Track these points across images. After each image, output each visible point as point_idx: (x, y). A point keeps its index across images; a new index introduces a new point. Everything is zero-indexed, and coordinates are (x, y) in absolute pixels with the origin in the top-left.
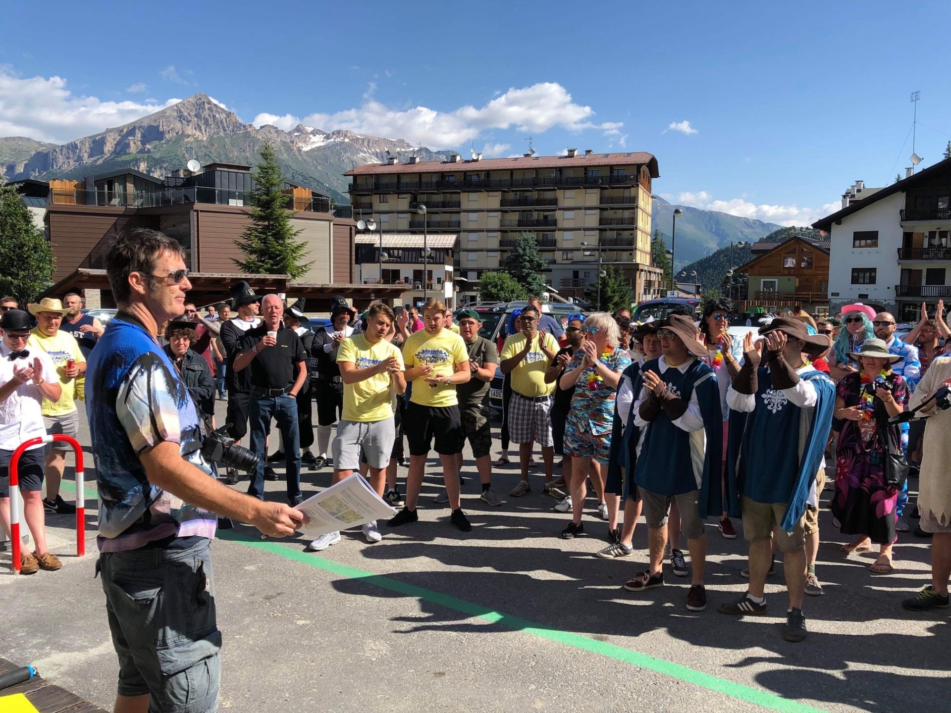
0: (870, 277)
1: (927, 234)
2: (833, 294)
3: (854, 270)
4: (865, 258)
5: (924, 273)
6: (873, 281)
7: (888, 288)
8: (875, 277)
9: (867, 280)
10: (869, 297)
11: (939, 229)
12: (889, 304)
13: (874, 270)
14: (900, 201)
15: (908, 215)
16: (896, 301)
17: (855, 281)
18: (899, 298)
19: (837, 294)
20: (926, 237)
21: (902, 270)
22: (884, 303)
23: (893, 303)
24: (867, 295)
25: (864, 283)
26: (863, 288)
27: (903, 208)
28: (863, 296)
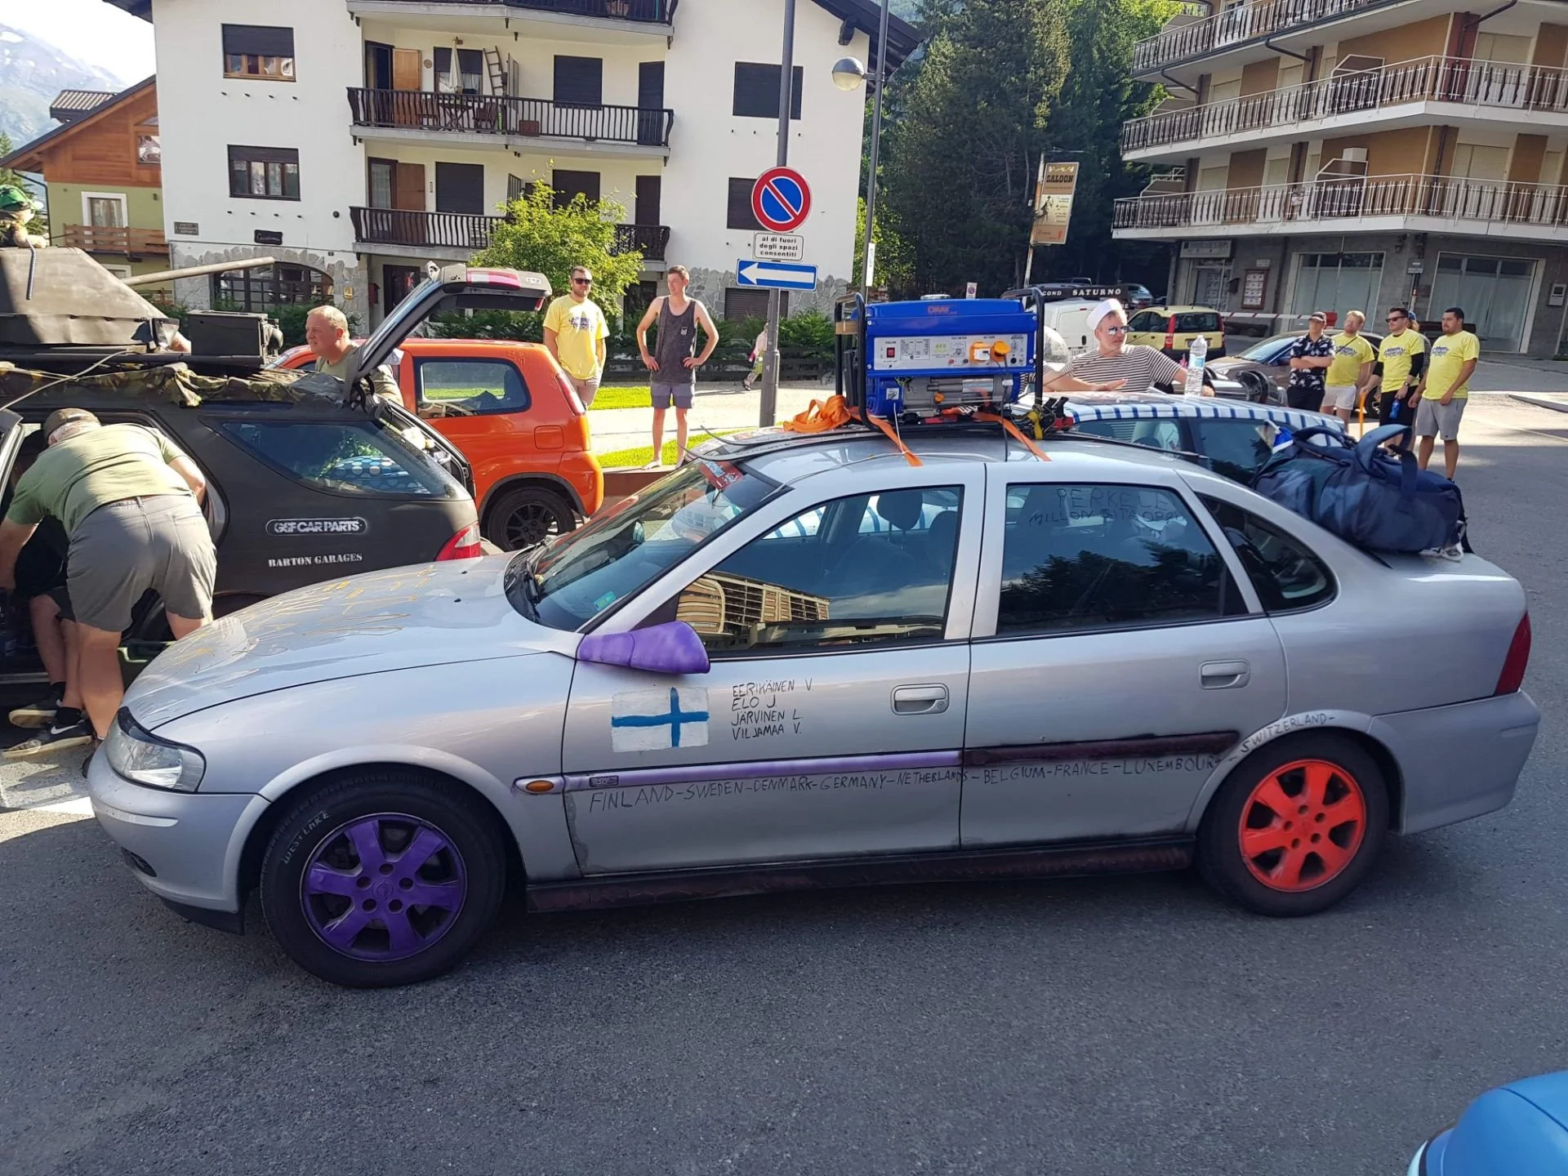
0: (284, 177)
1: (429, 56)
2: (179, 228)
3: (236, 153)
4: (262, 113)
5: (430, 177)
6: (290, 190)
8: (296, 177)
9: (276, 190)
10: (286, 241)
11: (459, 42)
12: (341, 263)
13: (291, 155)
16: (362, 256)
17: (240, 186)
18: (365, 248)
19: (193, 229)
20: (427, 64)
21: (371, 161)
22: (329, 260)
23: (351, 262)
24: (279, 235)
25: (267, 196)
26: (268, 213)
28: (267, 238)
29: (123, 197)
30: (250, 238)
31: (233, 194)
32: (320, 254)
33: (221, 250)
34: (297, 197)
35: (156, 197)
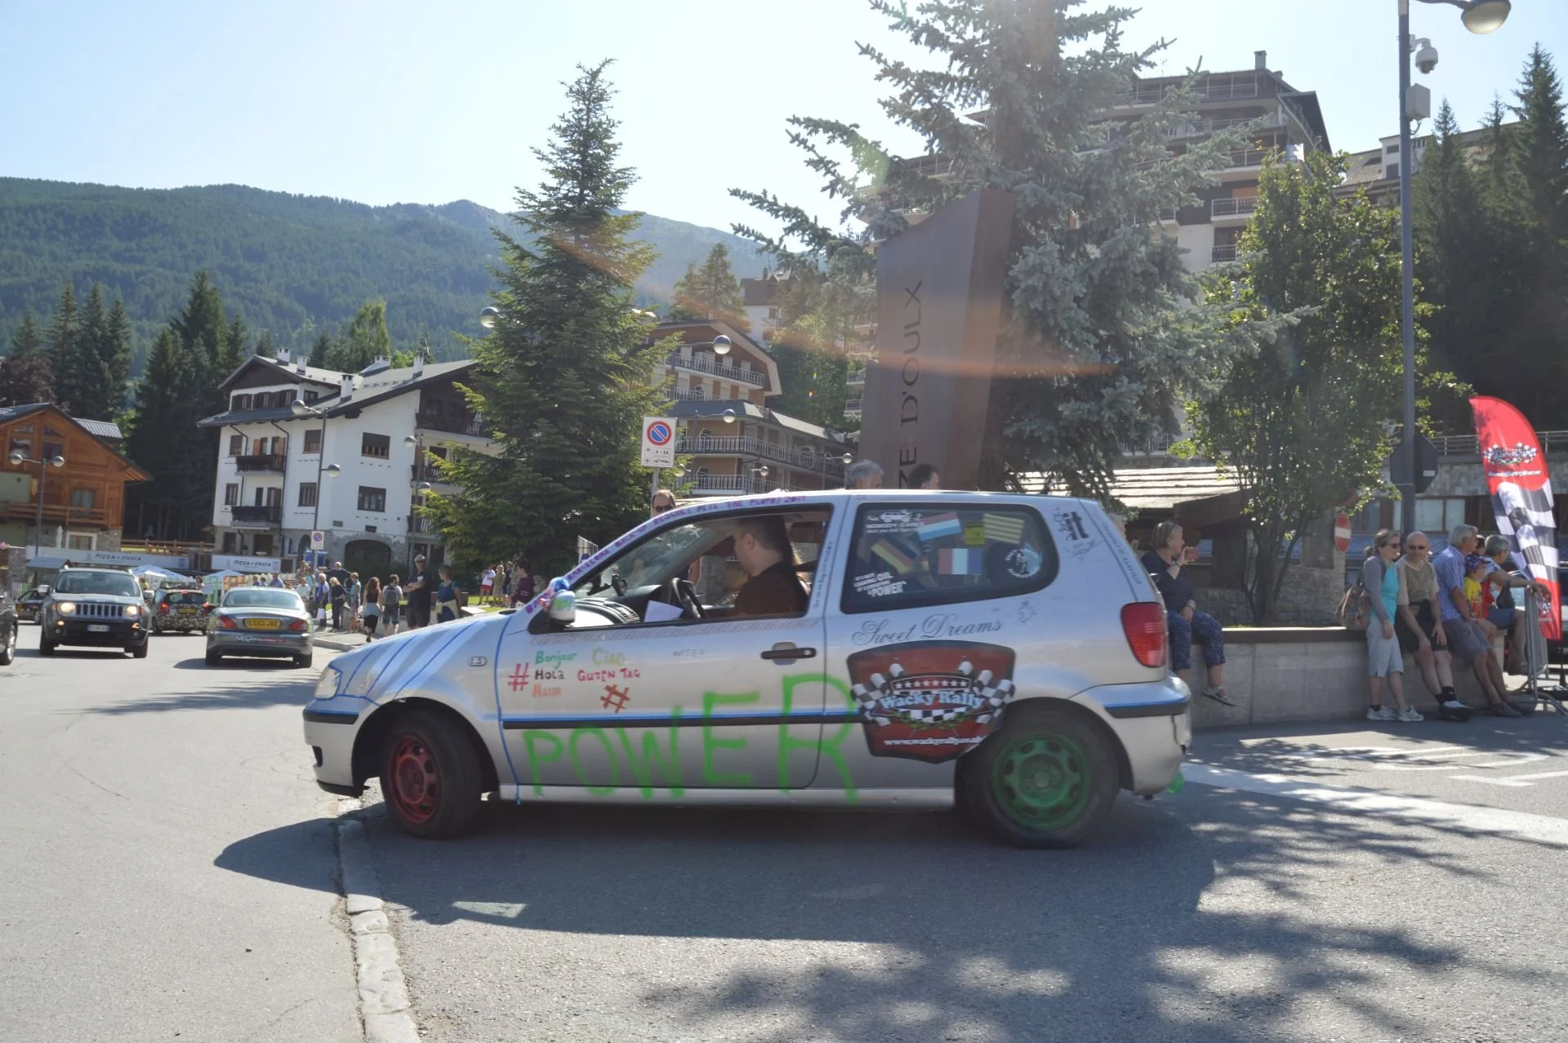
0: (377, 501)
2: (335, 523)
3: (363, 490)
4: (375, 472)
6: (380, 508)
7: (399, 519)
8: (384, 501)
9: (373, 507)
10: (378, 531)
12: (398, 541)
13: (382, 492)
14: (413, 401)
15: (424, 421)
16: (408, 538)
17: (362, 505)
18: (410, 534)
21: (412, 494)
22: (394, 540)
23: (403, 541)
24: (375, 528)
25: (369, 509)
26: (371, 518)
27: (418, 411)
28: (371, 529)
30: (363, 529)
31: (359, 509)
32: (391, 537)
33: (351, 534)
34: (383, 511)
35: (19, 480)
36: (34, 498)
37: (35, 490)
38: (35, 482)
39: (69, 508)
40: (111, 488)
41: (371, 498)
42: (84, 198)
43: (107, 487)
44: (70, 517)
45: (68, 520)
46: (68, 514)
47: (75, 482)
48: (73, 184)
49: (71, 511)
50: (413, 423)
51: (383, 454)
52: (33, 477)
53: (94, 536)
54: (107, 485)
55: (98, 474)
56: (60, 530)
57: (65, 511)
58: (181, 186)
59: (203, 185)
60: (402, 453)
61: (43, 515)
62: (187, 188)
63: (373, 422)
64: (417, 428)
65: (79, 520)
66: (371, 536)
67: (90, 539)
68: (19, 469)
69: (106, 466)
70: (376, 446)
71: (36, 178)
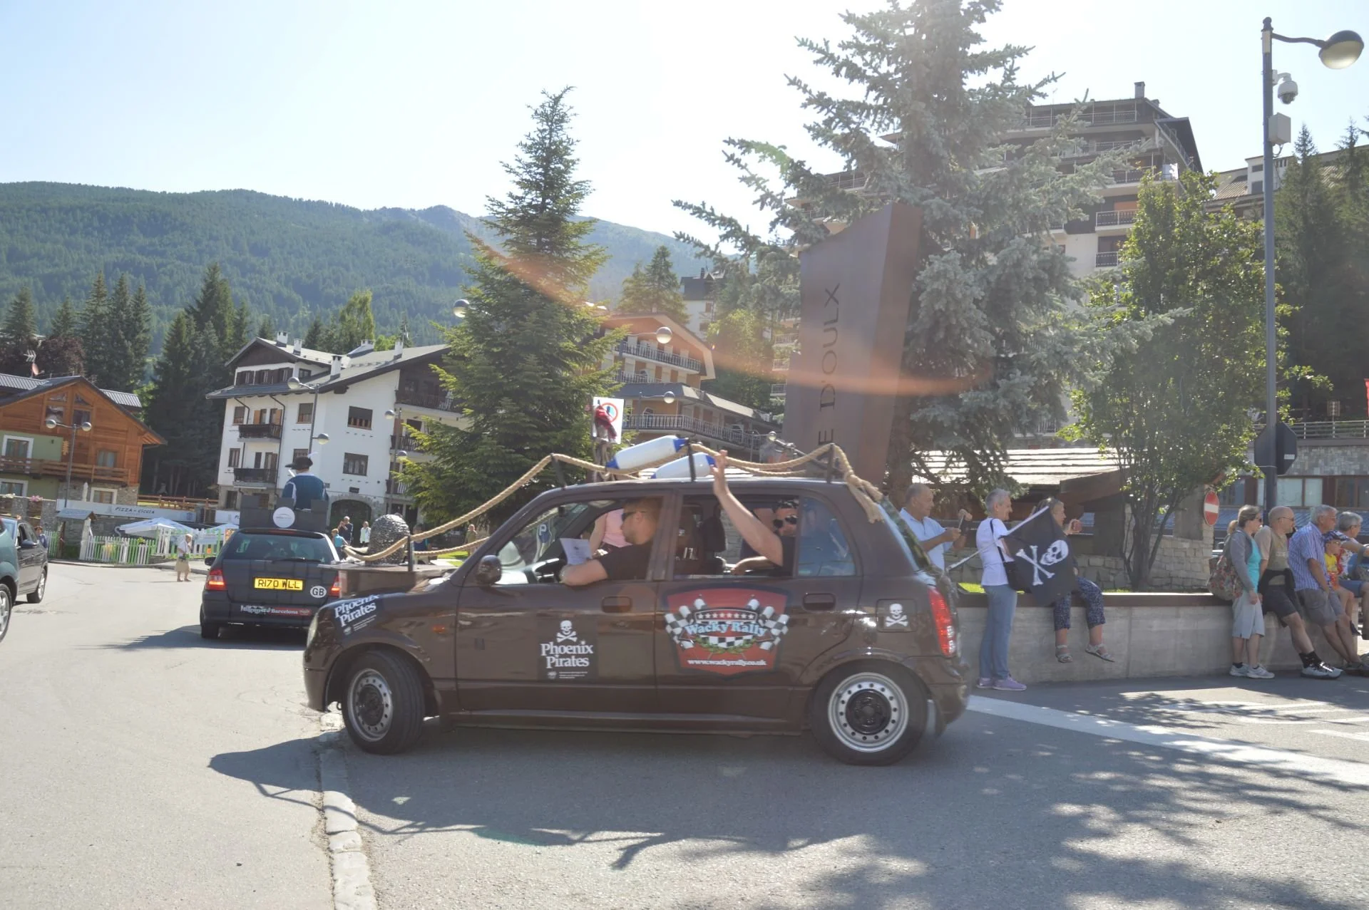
0: (361, 466)
3: (347, 455)
4: (358, 441)
6: (363, 472)
7: (379, 482)
8: (366, 467)
9: (357, 471)
10: (360, 492)
12: (378, 502)
13: (365, 458)
14: (394, 379)
15: (402, 397)
16: (386, 498)
17: (347, 469)
18: (388, 496)
20: (405, 424)
22: (375, 500)
23: (382, 501)
24: (358, 489)
25: (353, 473)
26: (355, 480)
27: (397, 388)
28: (354, 490)
29: (31, 440)
30: (347, 490)
31: (344, 472)
32: (372, 498)
33: (337, 495)
34: (365, 475)
35: (53, 441)
36: (65, 458)
37: (66, 451)
38: (66, 444)
39: (94, 467)
40: (131, 450)
41: (355, 464)
42: (115, 200)
43: (127, 449)
44: (95, 475)
45: (93, 477)
46: (93, 472)
47: (100, 444)
48: (107, 188)
49: (96, 470)
50: (394, 399)
51: (366, 425)
52: (64, 440)
53: (115, 492)
54: (128, 447)
55: (120, 438)
56: (86, 485)
57: (91, 469)
58: (198, 190)
59: (217, 190)
60: (383, 425)
61: (72, 472)
62: (203, 192)
63: (358, 397)
64: (396, 403)
65: (103, 478)
66: (354, 497)
67: (112, 493)
68: (53, 433)
69: (127, 431)
70: (360, 418)
71: (77, 183)
